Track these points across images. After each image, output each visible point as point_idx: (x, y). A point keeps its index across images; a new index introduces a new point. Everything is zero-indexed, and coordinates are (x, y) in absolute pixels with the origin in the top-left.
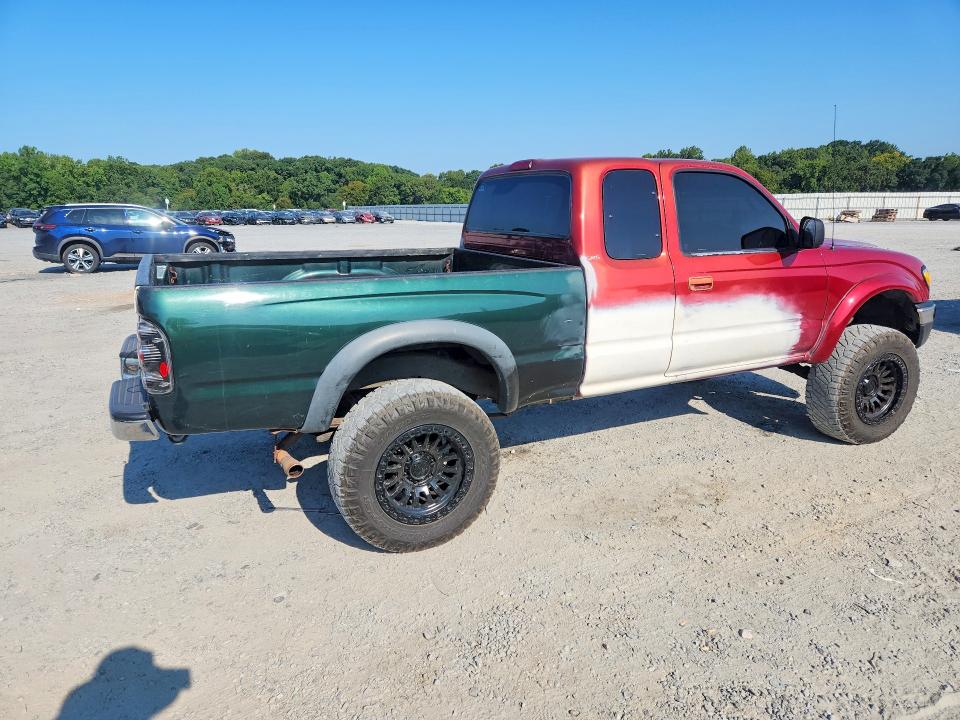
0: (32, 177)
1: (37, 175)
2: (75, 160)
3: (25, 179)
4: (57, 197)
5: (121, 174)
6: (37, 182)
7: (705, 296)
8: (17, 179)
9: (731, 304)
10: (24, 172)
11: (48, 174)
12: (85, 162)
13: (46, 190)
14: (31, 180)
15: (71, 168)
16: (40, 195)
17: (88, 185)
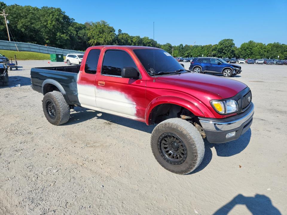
0: (249, 49)
1: (251, 49)
2: (263, 44)
3: (247, 50)
4: (255, 55)
5: (277, 48)
6: (250, 51)
7: (102, 88)
8: (245, 50)
9: (110, 92)
10: (247, 48)
11: (254, 48)
12: (266, 45)
13: (252, 53)
14: (249, 50)
15: (261, 46)
16: (250, 54)
17: (265, 51)
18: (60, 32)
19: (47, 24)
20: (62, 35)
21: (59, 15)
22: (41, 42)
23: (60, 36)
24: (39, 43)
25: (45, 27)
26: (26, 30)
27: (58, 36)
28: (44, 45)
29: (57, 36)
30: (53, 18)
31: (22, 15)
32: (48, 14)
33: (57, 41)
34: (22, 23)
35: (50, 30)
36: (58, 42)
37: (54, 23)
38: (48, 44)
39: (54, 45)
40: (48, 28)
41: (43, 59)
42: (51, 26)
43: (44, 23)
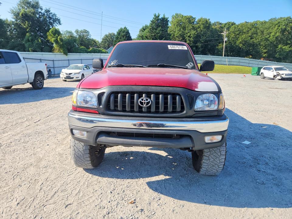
18: (283, 43)
19: (270, 37)
20: (284, 47)
21: (287, 25)
22: (256, 56)
23: (281, 48)
24: (254, 57)
25: (267, 40)
26: (244, 45)
27: (279, 48)
28: (260, 59)
29: (277, 49)
30: (278, 29)
31: (244, 31)
32: (274, 26)
33: (276, 54)
34: (242, 38)
35: (271, 42)
36: (277, 56)
37: (278, 34)
38: (265, 58)
39: (272, 59)
40: (269, 41)
41: (248, 73)
42: (273, 38)
43: (266, 36)
